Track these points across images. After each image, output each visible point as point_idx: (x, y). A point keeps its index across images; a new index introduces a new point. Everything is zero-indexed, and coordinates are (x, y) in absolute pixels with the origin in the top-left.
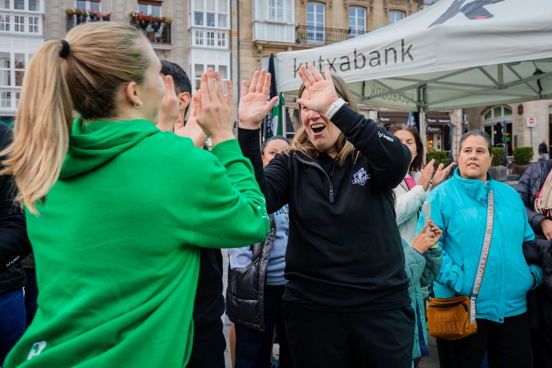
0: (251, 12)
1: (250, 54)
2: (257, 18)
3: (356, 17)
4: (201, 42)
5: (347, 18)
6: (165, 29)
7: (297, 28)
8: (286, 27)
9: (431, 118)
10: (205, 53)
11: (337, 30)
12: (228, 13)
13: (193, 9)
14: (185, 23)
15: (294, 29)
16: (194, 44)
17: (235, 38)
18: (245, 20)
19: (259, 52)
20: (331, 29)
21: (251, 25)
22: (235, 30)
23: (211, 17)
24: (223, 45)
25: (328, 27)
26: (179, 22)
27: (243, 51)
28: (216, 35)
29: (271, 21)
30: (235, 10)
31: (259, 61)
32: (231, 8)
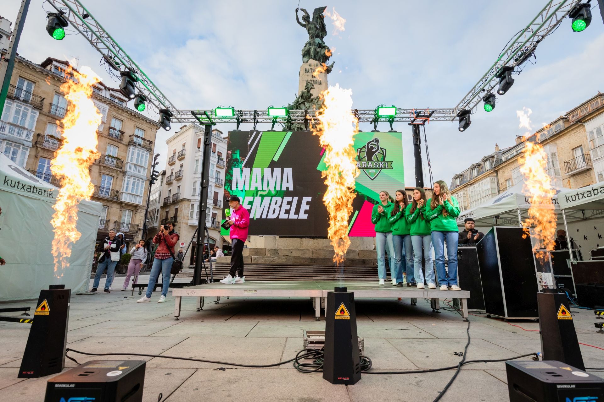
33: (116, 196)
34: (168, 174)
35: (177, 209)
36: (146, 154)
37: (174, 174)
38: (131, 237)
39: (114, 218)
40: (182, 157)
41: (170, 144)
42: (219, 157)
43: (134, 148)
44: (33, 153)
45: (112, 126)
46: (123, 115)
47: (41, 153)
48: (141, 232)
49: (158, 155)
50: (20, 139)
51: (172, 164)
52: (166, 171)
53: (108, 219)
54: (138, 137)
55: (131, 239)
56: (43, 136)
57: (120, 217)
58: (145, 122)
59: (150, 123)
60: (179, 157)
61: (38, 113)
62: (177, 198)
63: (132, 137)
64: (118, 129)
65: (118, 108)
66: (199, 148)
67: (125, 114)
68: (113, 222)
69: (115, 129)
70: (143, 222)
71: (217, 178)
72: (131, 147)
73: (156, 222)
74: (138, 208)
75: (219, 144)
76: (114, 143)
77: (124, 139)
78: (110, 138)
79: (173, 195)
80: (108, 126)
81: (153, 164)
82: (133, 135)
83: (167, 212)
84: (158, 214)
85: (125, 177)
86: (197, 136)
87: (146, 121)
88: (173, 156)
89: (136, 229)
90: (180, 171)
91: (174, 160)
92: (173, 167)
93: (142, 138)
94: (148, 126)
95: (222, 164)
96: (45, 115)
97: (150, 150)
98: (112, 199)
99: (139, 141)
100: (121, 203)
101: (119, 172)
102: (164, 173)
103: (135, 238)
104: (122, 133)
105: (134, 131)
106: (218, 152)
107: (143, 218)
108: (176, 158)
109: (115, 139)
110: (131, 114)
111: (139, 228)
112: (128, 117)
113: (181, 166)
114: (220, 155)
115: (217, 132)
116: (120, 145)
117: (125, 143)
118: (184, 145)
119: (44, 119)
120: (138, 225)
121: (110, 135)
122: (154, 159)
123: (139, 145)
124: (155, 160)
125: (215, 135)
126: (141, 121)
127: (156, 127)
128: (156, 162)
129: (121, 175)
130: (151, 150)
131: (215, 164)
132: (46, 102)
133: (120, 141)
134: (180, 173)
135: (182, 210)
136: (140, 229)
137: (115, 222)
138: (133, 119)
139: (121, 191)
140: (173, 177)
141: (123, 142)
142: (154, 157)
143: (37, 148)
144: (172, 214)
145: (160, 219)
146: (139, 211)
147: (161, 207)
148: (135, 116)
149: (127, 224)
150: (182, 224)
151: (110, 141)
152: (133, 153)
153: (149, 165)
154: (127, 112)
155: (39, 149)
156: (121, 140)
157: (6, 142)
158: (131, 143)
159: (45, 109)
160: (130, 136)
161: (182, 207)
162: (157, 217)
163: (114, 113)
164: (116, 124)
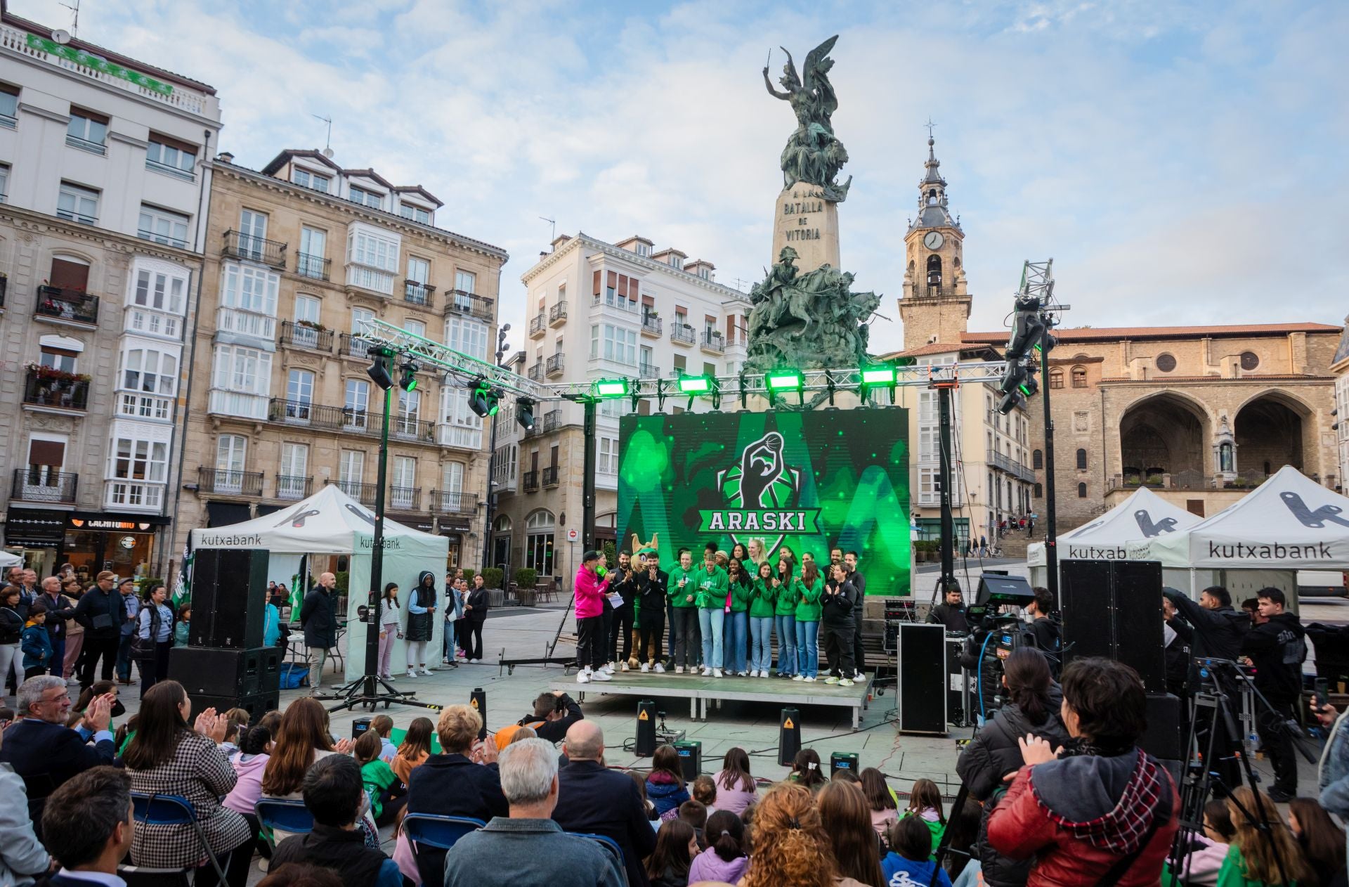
0: (209, 375)
1: (202, 429)
2: (216, 385)
3: (356, 392)
4: (132, 411)
5: (343, 392)
6: (78, 390)
7: (272, 401)
8: (256, 399)
9: (445, 525)
10: (136, 425)
11: (327, 408)
12: (176, 376)
13: (125, 368)
14: (111, 383)
15: (267, 402)
16: (120, 412)
17: (182, 408)
18: (199, 385)
19: (216, 428)
20: (320, 406)
21: (208, 392)
22: (183, 397)
23: (150, 378)
24: (164, 416)
25: (316, 403)
26: (102, 380)
27: (191, 425)
28: (154, 403)
29: (235, 390)
30: (186, 371)
31: (213, 439)
32: (181, 368)
33: (430, 433)
34: (531, 361)
35: (555, 449)
36: (482, 330)
37: (544, 361)
38: (465, 523)
39: (428, 484)
40: (559, 320)
41: (530, 284)
42: (647, 310)
43: (456, 320)
44: (279, 363)
45: (410, 278)
46: (431, 246)
47: (292, 361)
48: (484, 512)
49: (507, 327)
50: (255, 338)
51: (538, 336)
52: (525, 353)
53: (418, 487)
54: (462, 293)
55: (465, 527)
56: (291, 324)
57: (440, 480)
58: (475, 254)
59: (485, 254)
60: (552, 320)
61: (278, 278)
62: (554, 424)
63: (450, 295)
64: (422, 283)
65: (420, 234)
66: (597, 295)
67: (434, 245)
68: (428, 491)
69: (416, 284)
70: (485, 488)
71: (646, 365)
72: (452, 319)
73: (513, 477)
74: (474, 456)
75: (648, 277)
76: (417, 315)
77: (435, 304)
78: (409, 305)
79: (546, 415)
80: (401, 280)
81: (497, 351)
82: (452, 291)
83: (535, 455)
84: (514, 459)
85: (443, 390)
86: (592, 266)
87: (477, 251)
88: (540, 317)
89: (472, 505)
90: (557, 355)
91: (542, 328)
92: (541, 344)
93: (471, 296)
94: (482, 261)
95: (655, 326)
96: (290, 279)
97: (488, 319)
98: (422, 443)
99: (464, 301)
100: (439, 449)
101: (430, 379)
102: (522, 358)
103: (473, 524)
104: (430, 289)
105: (454, 280)
106: (644, 297)
107: (485, 479)
108: (546, 322)
109: (417, 307)
110: (445, 241)
111: (480, 501)
112: (440, 249)
113: (560, 343)
114: (648, 303)
115: (638, 243)
116: (428, 317)
117: (437, 312)
118: (562, 290)
119: (290, 286)
120: (476, 496)
121: (408, 298)
122: (498, 339)
123: (467, 309)
124: (501, 340)
125: (636, 253)
126: (467, 252)
127: (498, 262)
128: (504, 344)
129: (435, 384)
130: (491, 319)
131: (638, 330)
132: (290, 252)
133: (428, 309)
134: (557, 361)
135: (566, 453)
136: (480, 505)
137: (432, 492)
138: (450, 252)
139: (438, 423)
140: (543, 370)
141: (433, 310)
142: (498, 333)
143: (283, 350)
144: (544, 462)
145: (521, 470)
146: (476, 463)
147: (520, 443)
148: (453, 243)
149: (456, 495)
150: (568, 486)
151: (409, 311)
152: (455, 330)
153: (489, 354)
154: (437, 239)
155: (287, 352)
156: (430, 305)
157: (235, 348)
158: (451, 310)
159: (290, 268)
160: (446, 294)
161: (567, 445)
162: (513, 465)
163: (412, 247)
164: (418, 271)
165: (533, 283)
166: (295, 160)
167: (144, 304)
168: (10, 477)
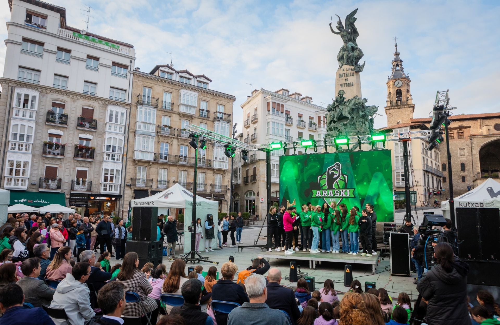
0: (134, 146)
1: (132, 165)
2: (136, 149)
3: (184, 150)
4: (109, 159)
5: (179, 150)
6: (91, 152)
7: (155, 154)
8: (149, 153)
9: (216, 197)
10: (110, 164)
11: (174, 156)
12: (123, 146)
13: (106, 144)
14: (102, 149)
15: (153, 154)
16: (105, 159)
17: (125, 157)
18: (130, 149)
19: (136, 164)
20: (171, 155)
21: (133, 152)
22: (125, 153)
23: (114, 147)
24: (119, 160)
25: (170, 154)
26: (99, 149)
27: (128, 163)
28: (116, 156)
29: (143, 150)
30: (126, 144)
31: (136, 168)
32: (124, 143)
33: (210, 164)
34: (245, 136)
35: (255, 168)
36: (227, 126)
37: (250, 136)
38: (223, 196)
39: (210, 182)
40: (255, 121)
41: (244, 108)
42: (287, 116)
43: (218, 122)
44: (157, 140)
45: (201, 108)
46: (208, 96)
47: (161, 140)
48: (229, 192)
49: (236, 124)
50: (149, 132)
51: (247, 127)
52: (243, 133)
53: (206, 183)
54: (220, 113)
55: (223, 197)
56: (161, 127)
57: (214, 180)
58: (224, 98)
59: (227, 98)
60: (252, 121)
61: (156, 110)
62: (254, 159)
63: (216, 114)
64: (205, 110)
65: (204, 92)
66: (269, 111)
68: (210, 185)
69: (203, 110)
70: (230, 183)
71: (287, 136)
72: (216, 122)
73: (239, 179)
74: (226, 172)
75: (287, 103)
76: (204, 121)
77: (210, 117)
78: (201, 118)
79: (251, 156)
80: (198, 109)
81: (233, 133)
82: (216, 112)
83: (248, 171)
84: (240, 172)
85: (214, 148)
86: (267, 100)
87: (225, 97)
88: (248, 120)
89: (225, 189)
90: (255, 134)
91: (249, 124)
92: (248, 130)
93: (223, 113)
94: (226, 101)
95: (291, 121)
96: (160, 110)
97: (229, 121)
98: (207, 167)
99: (221, 116)
100: (213, 169)
101: (209, 144)
102: (242, 135)
103: (226, 196)
104: (208, 112)
105: (217, 108)
106: (286, 111)
107: (230, 180)
108: (250, 122)
109: (204, 118)
110: (213, 94)
111: (228, 188)
112: (211, 97)
113: (255, 129)
114: (288, 113)
115: (283, 91)
116: (208, 122)
117: (211, 120)
118: (256, 110)
119: (160, 113)
120: (227, 186)
121: (201, 115)
122: (233, 128)
123: (221, 118)
124: (234, 129)
125: (282, 95)
126: (221, 98)
127: (232, 101)
128: (235, 130)
129: (211, 146)
130: (230, 121)
131: (284, 123)
132: (160, 101)
133: (208, 119)
134: (254, 136)
135: (259, 170)
136: (228, 189)
137: (211, 185)
138: (215, 98)
139: (212, 160)
140: (250, 139)
141: (210, 119)
142: (233, 126)
143: (158, 136)
144: (251, 173)
145: (242, 176)
146: (226, 174)
147: (242, 166)
148: (216, 95)
149: (219, 186)
150: (260, 182)
151: (201, 120)
152: (218, 126)
153: (230, 134)
154: (210, 94)
155: (160, 136)
156: (208, 117)
157: (142, 135)
158: (216, 119)
159: (160, 106)
160: (214, 113)
161: (259, 166)
162: (240, 174)
163: (202, 97)
164: (204, 106)
165: (245, 108)
166: (161, 68)
167: (112, 122)
168: (70, 183)
